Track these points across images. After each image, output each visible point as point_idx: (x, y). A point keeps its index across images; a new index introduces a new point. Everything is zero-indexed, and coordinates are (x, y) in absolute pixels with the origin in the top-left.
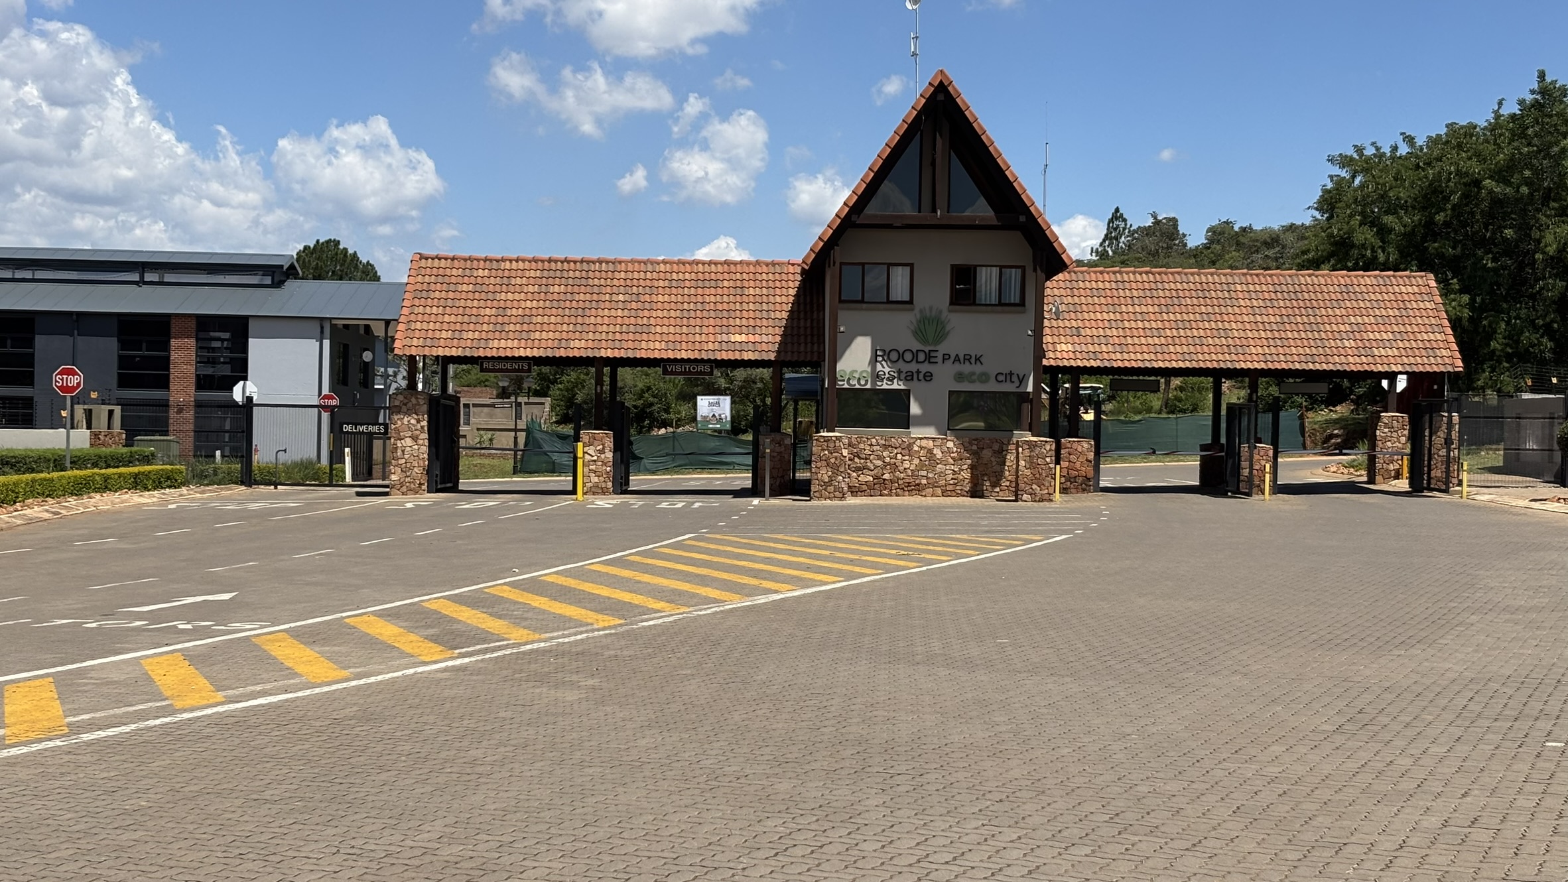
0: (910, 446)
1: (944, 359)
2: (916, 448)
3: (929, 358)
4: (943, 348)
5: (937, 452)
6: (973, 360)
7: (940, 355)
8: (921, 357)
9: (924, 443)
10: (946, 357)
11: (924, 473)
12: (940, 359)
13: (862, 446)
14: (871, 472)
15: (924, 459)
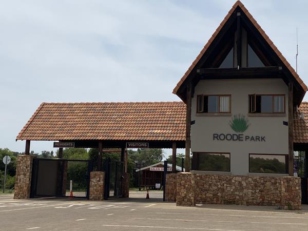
0: (230, 180)
1: (246, 139)
2: (233, 181)
3: (239, 138)
4: (246, 133)
5: (244, 184)
6: (260, 139)
7: (244, 137)
8: (235, 138)
9: (237, 178)
10: (247, 138)
11: (238, 193)
12: (244, 139)
13: (207, 179)
14: (212, 192)
15: (237, 186)
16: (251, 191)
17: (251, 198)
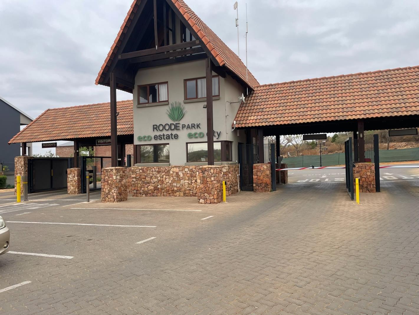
0: (169, 171)
1: (183, 127)
2: (171, 172)
3: (176, 127)
4: (182, 122)
5: (181, 174)
6: (196, 127)
7: (181, 126)
8: (173, 127)
9: (175, 169)
11: (175, 184)
12: (181, 128)
13: (148, 172)
14: (153, 185)
15: (174, 177)
16: (187, 181)
17: (188, 189)
